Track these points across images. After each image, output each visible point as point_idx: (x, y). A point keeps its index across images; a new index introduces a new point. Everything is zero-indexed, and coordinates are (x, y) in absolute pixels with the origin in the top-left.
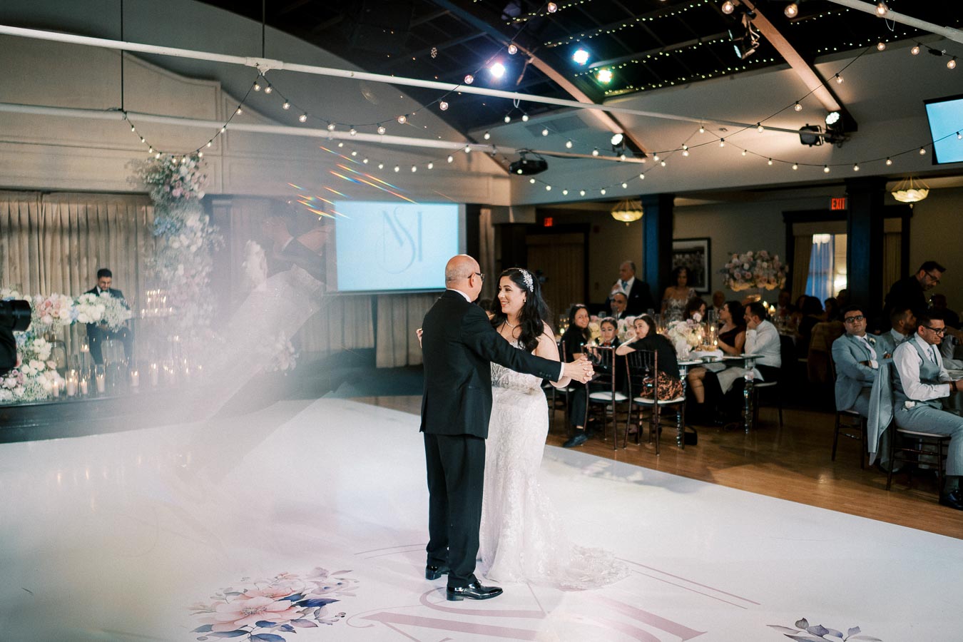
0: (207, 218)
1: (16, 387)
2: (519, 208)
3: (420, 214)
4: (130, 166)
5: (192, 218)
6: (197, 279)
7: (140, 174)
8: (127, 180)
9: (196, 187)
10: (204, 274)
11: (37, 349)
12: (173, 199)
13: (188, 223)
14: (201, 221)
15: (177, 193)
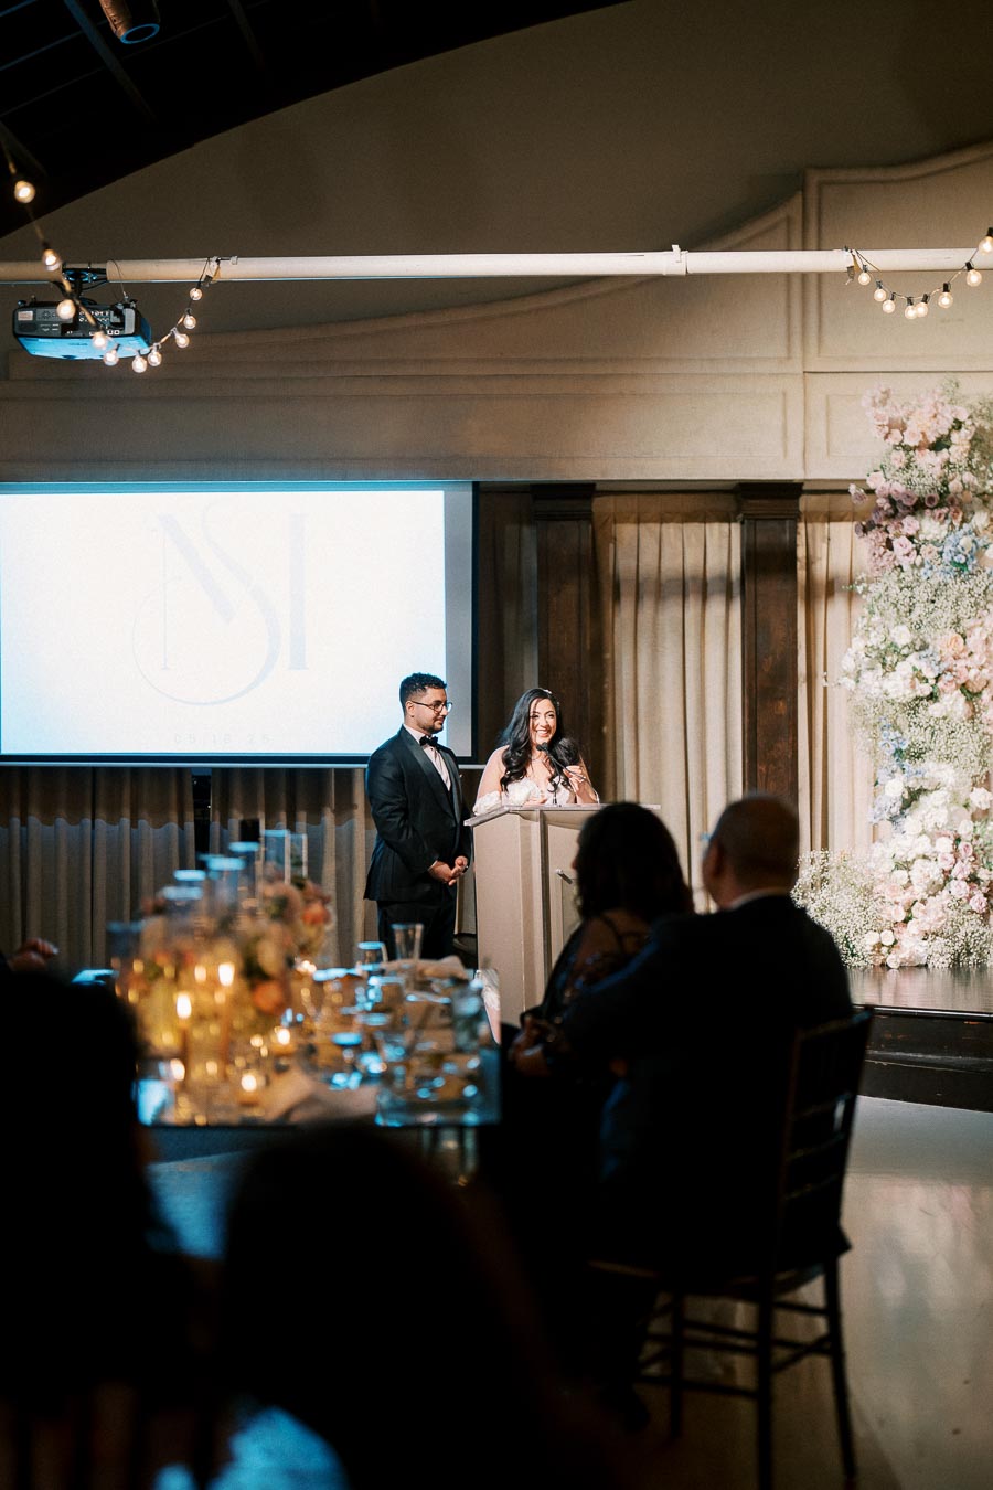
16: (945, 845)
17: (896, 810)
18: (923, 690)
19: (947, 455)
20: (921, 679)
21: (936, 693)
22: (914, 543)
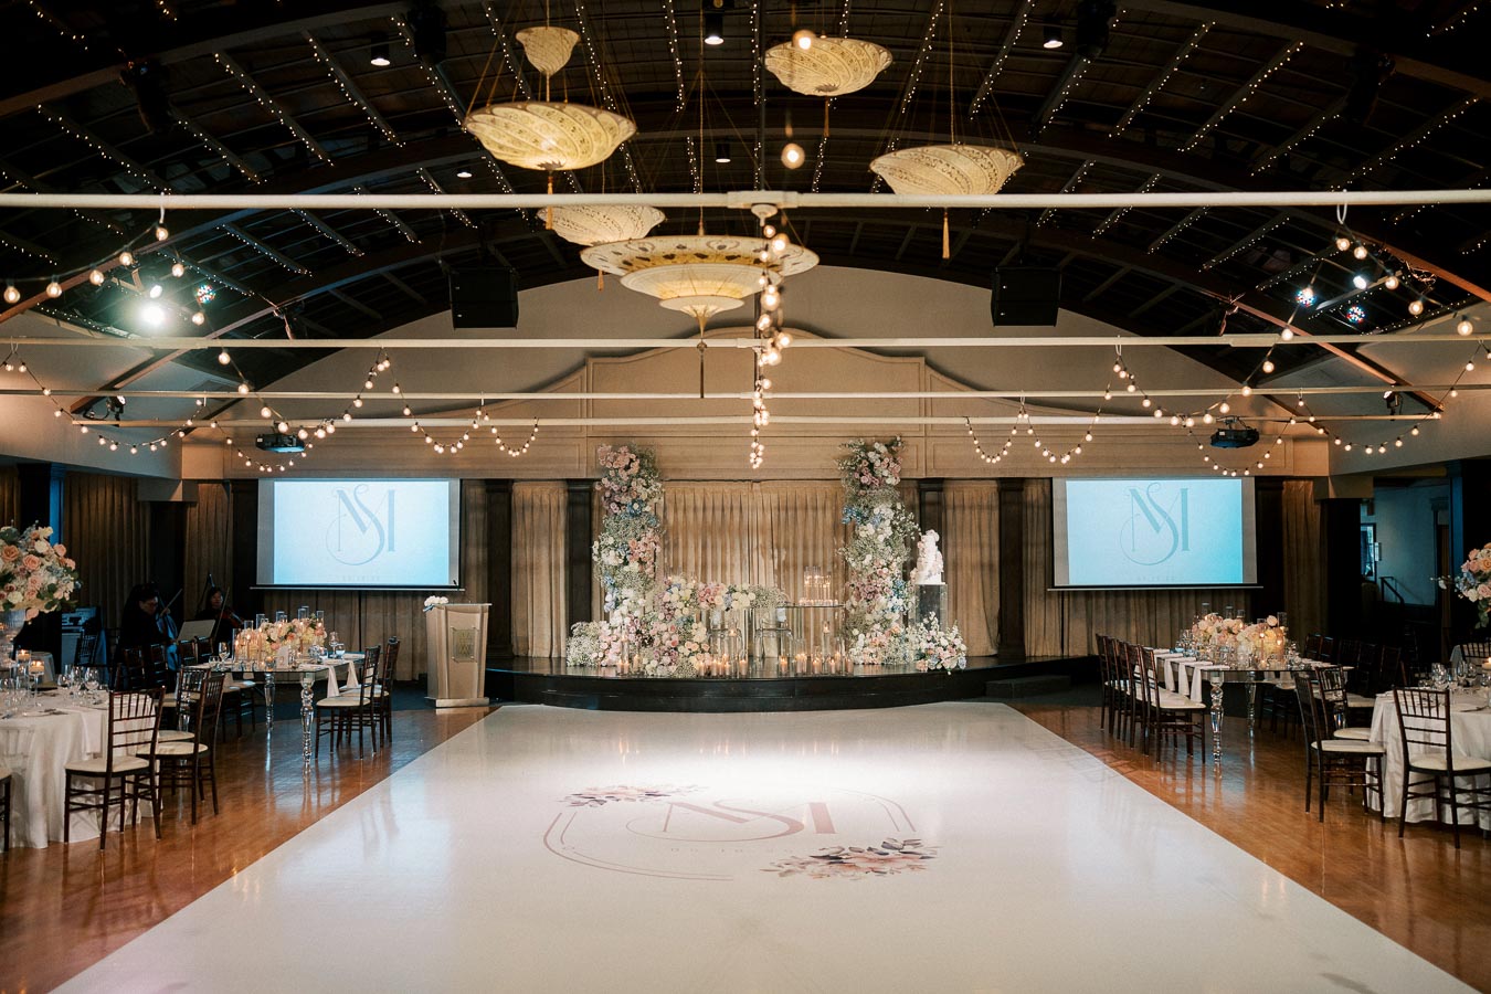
0: (900, 506)
2: (1338, 478)
3: (1184, 492)
5: (882, 507)
7: (836, 460)
9: (886, 473)
11: (693, 632)
12: (862, 486)
13: (876, 511)
14: (894, 508)
15: (865, 480)
16: (627, 620)
17: (613, 607)
18: (621, 561)
19: (629, 472)
20: (620, 556)
21: (626, 563)
22: (619, 504)
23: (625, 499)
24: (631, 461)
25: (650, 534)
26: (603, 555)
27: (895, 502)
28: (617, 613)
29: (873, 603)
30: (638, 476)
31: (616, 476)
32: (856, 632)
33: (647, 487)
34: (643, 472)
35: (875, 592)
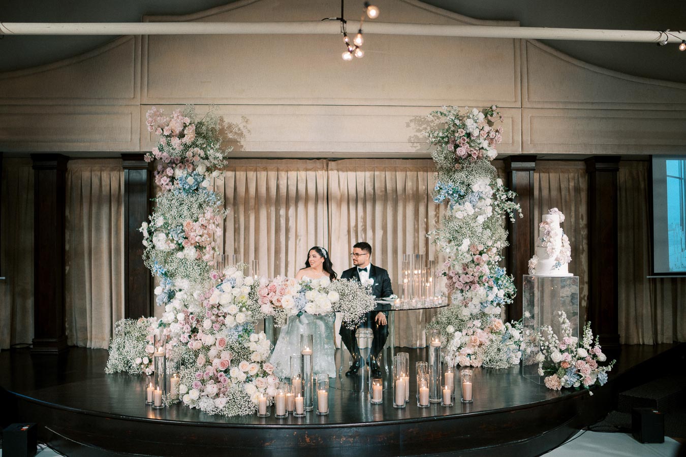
0: (500, 182)
1: (218, 395)
4: (412, 124)
5: (479, 183)
6: (485, 257)
7: (423, 132)
8: (410, 141)
9: (485, 144)
10: (494, 250)
11: (252, 346)
12: (457, 160)
13: (475, 188)
14: (492, 185)
15: (462, 151)
16: (181, 317)
17: (165, 300)
18: (173, 246)
19: (184, 140)
20: (172, 240)
21: (181, 248)
22: (173, 179)
23: (179, 173)
24: (185, 126)
25: (209, 215)
26: (154, 239)
27: (494, 178)
28: (168, 307)
29: (469, 295)
30: (194, 144)
31: (169, 144)
32: (450, 329)
33: (207, 158)
34: (200, 141)
35: (472, 282)
